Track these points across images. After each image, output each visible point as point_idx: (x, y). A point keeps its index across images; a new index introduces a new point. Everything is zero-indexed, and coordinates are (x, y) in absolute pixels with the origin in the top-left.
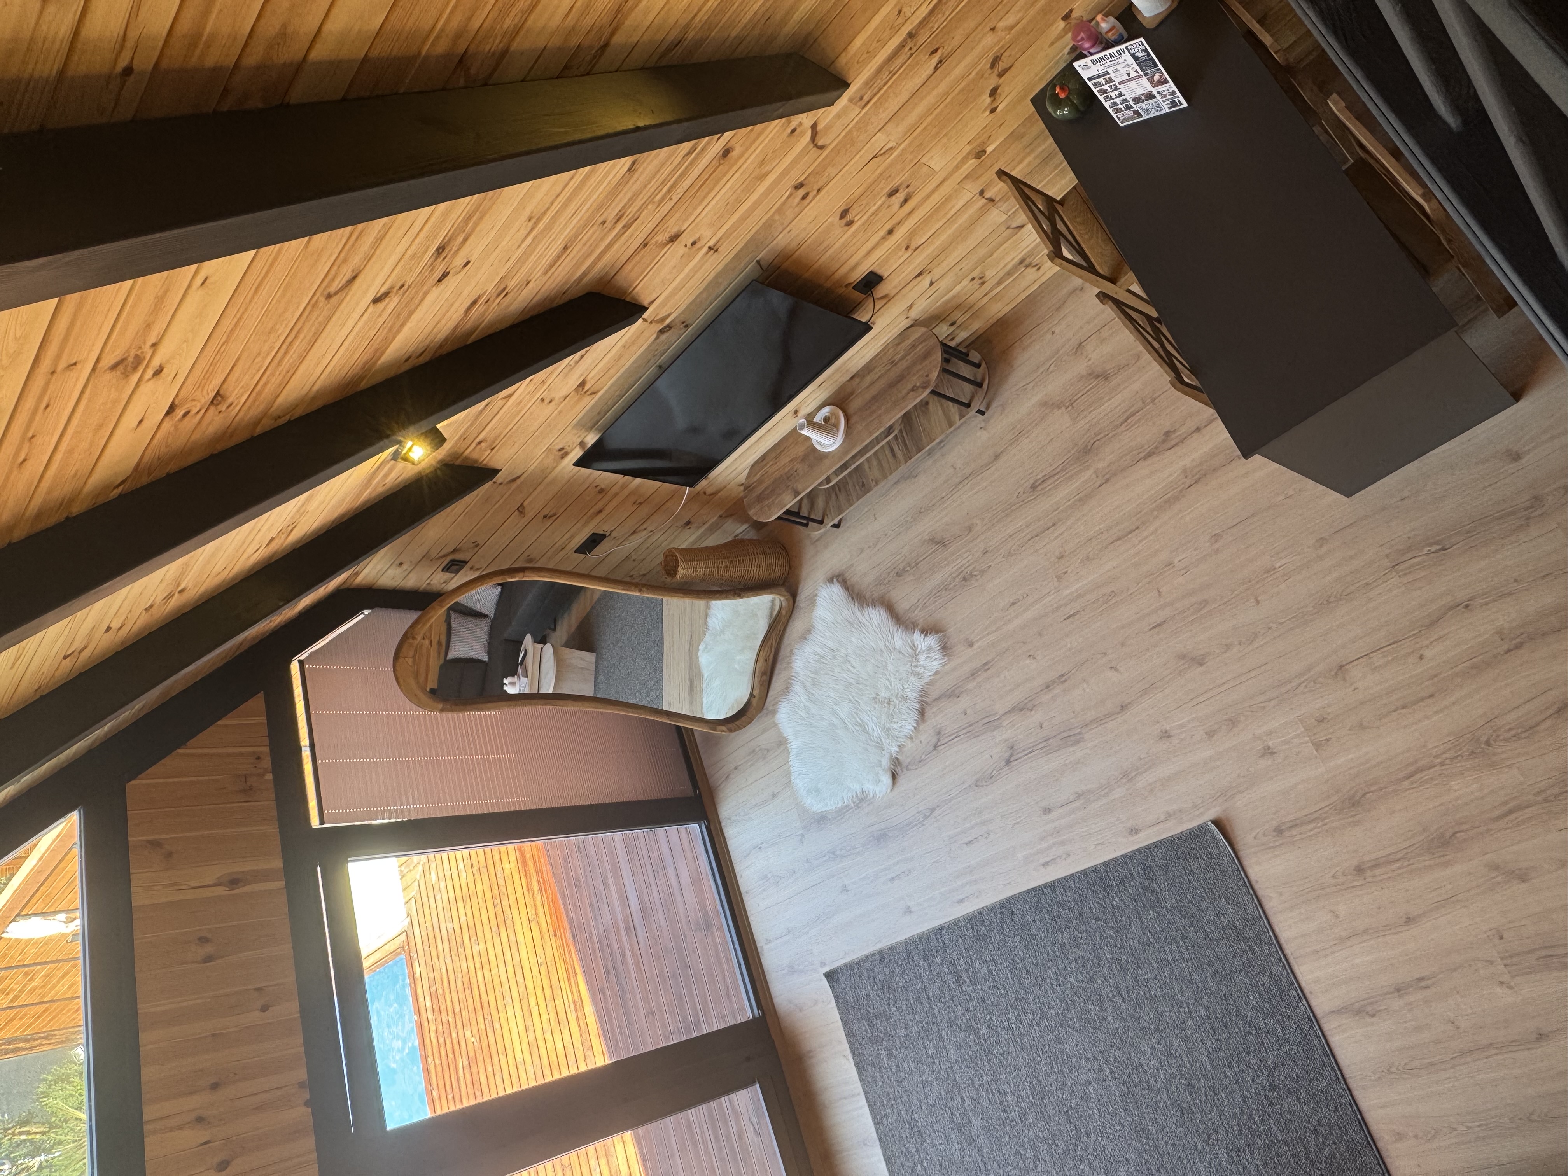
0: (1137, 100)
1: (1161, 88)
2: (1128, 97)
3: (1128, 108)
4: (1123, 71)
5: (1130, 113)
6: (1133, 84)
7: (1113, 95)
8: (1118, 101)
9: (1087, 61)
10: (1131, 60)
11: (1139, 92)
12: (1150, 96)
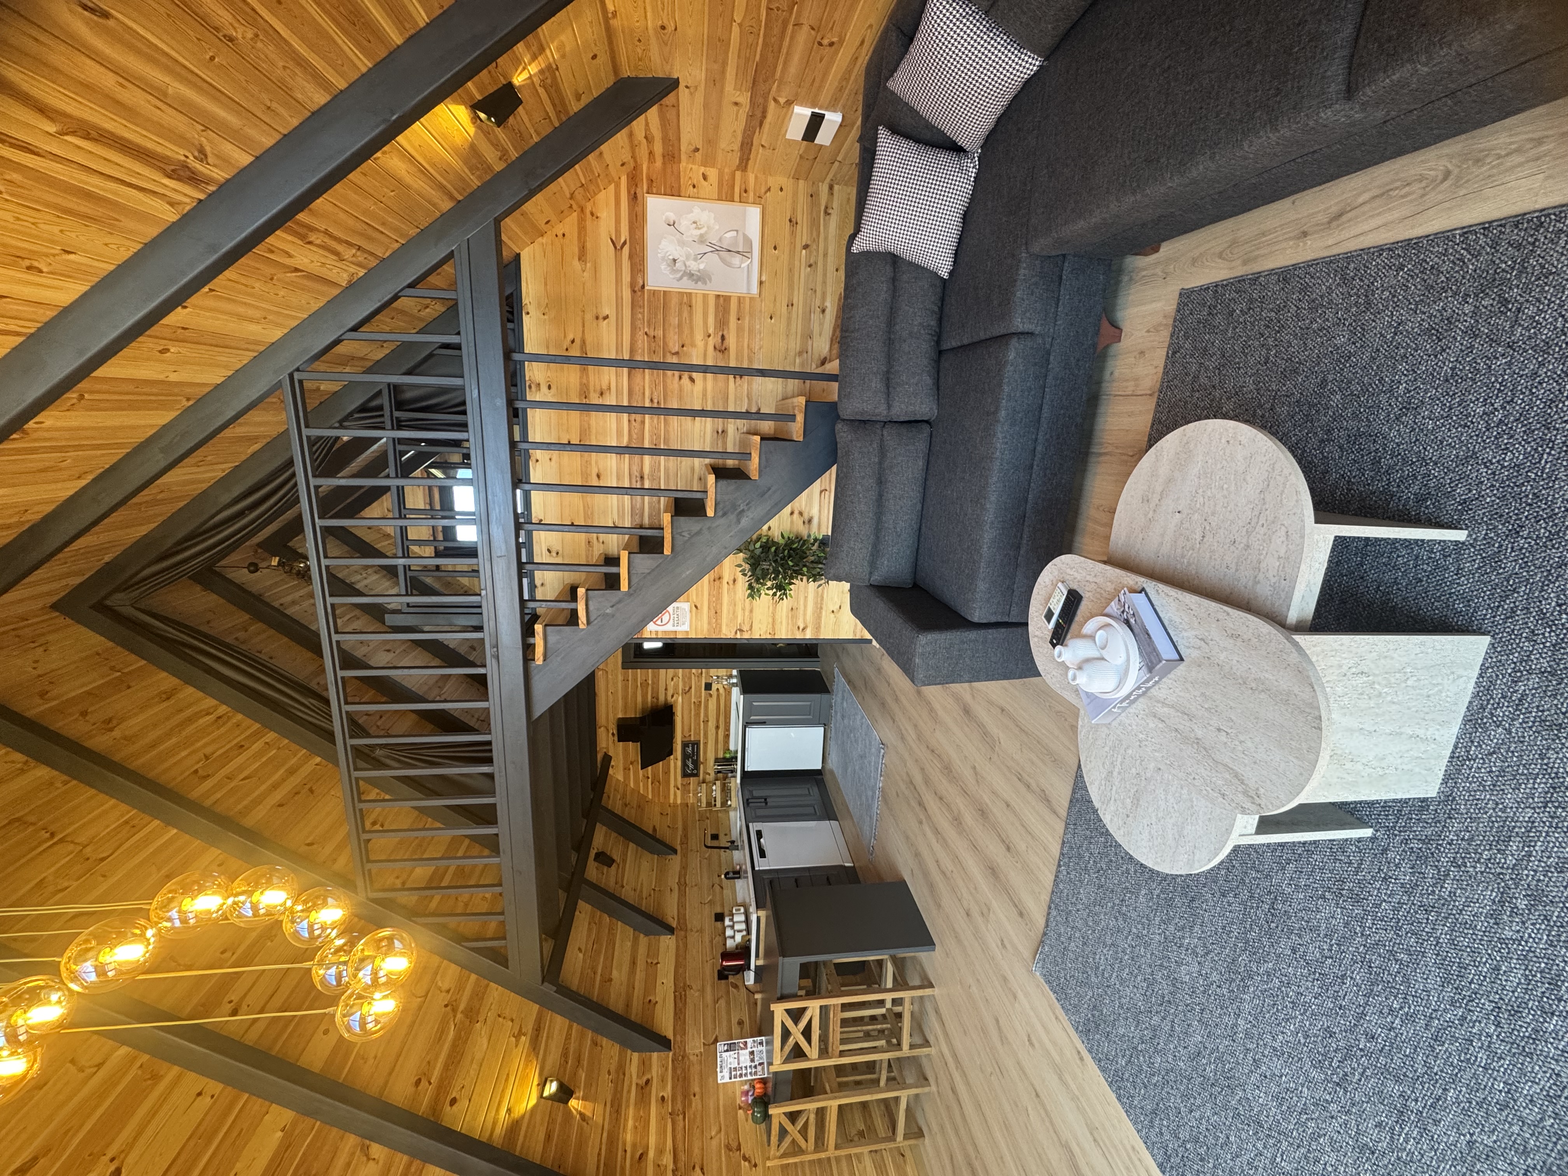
0: (752, 1060)
1: (749, 1045)
2: (749, 1064)
3: (755, 1067)
4: (732, 1060)
5: (759, 1068)
6: (742, 1059)
7: (744, 1072)
8: (749, 1070)
9: (719, 1075)
10: (728, 1054)
11: (748, 1057)
12: (752, 1053)
